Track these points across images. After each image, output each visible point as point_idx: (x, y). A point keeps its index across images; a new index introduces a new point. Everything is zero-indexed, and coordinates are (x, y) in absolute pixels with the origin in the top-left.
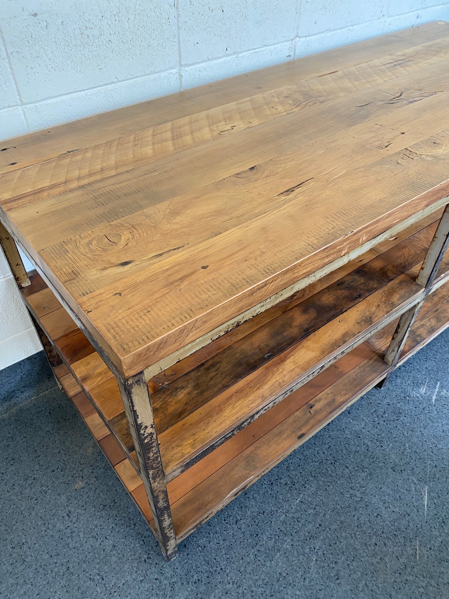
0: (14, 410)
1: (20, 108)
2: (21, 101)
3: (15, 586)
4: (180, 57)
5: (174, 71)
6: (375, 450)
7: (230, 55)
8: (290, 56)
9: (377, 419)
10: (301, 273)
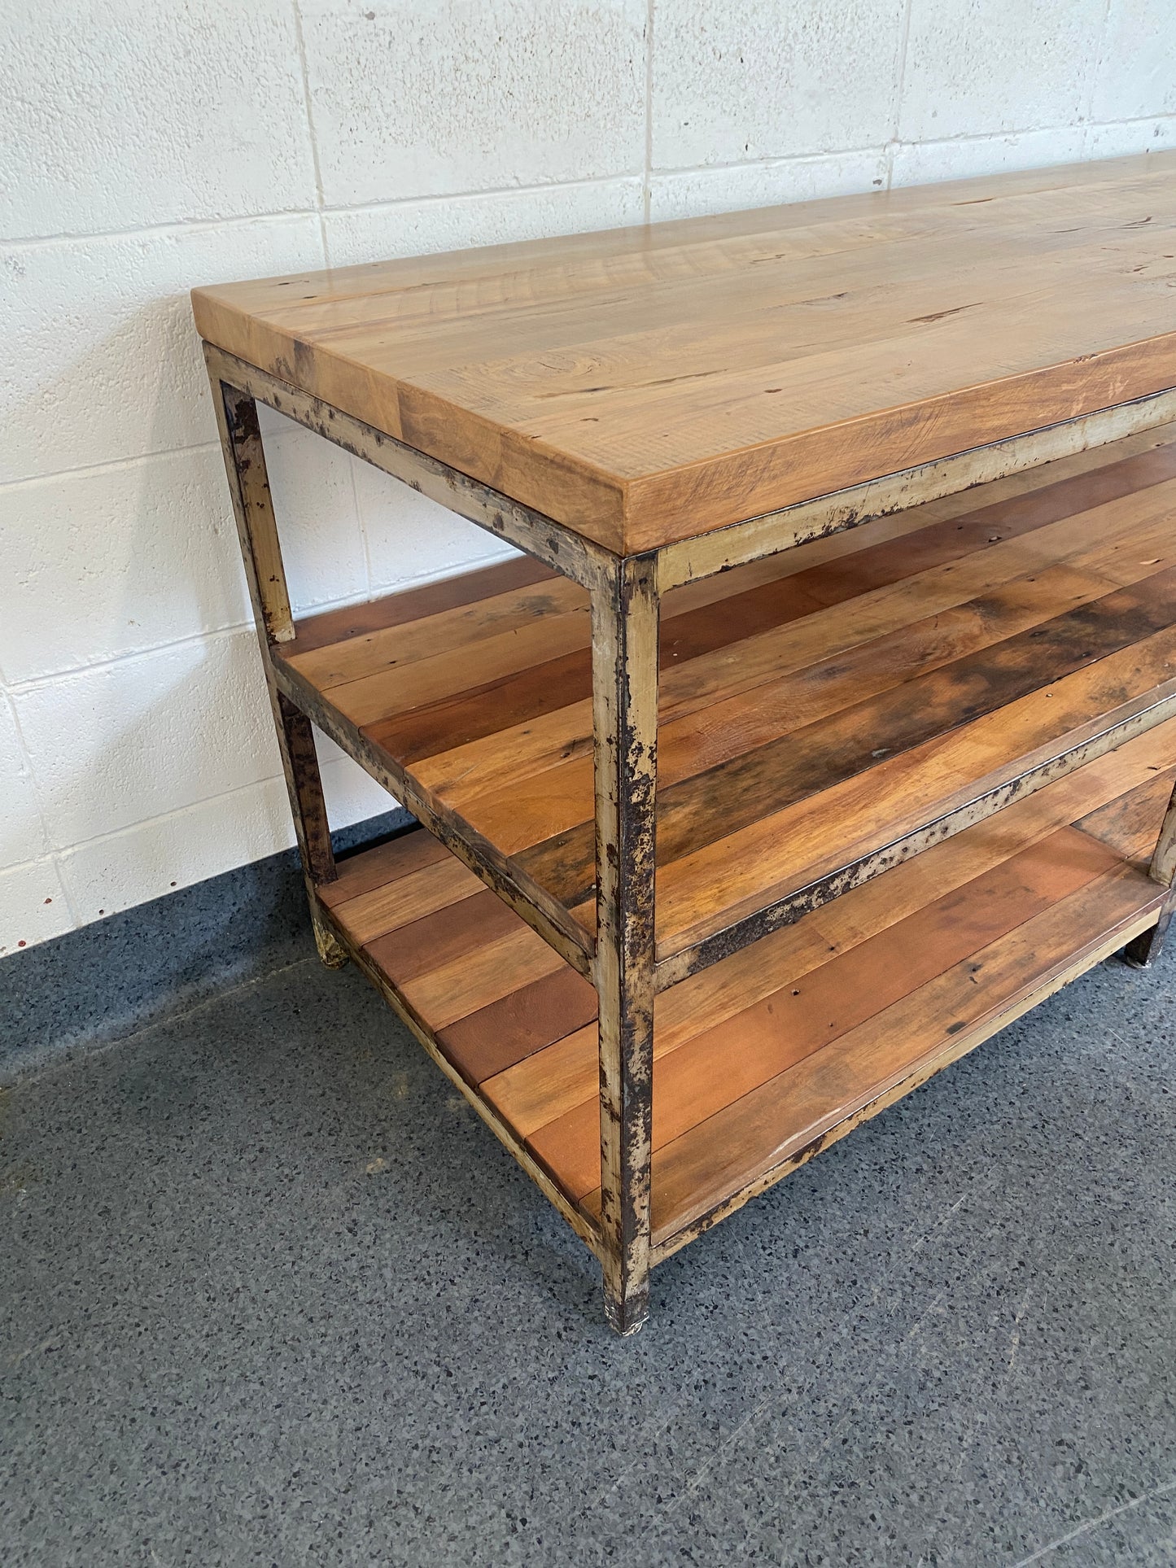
0: (206, 1005)
1: (317, 217)
2: (321, 200)
3: (217, 1386)
4: (649, 150)
5: (636, 180)
6: (1148, 1098)
7: (753, 161)
8: (879, 182)
9: (1143, 1032)
10: (989, 425)
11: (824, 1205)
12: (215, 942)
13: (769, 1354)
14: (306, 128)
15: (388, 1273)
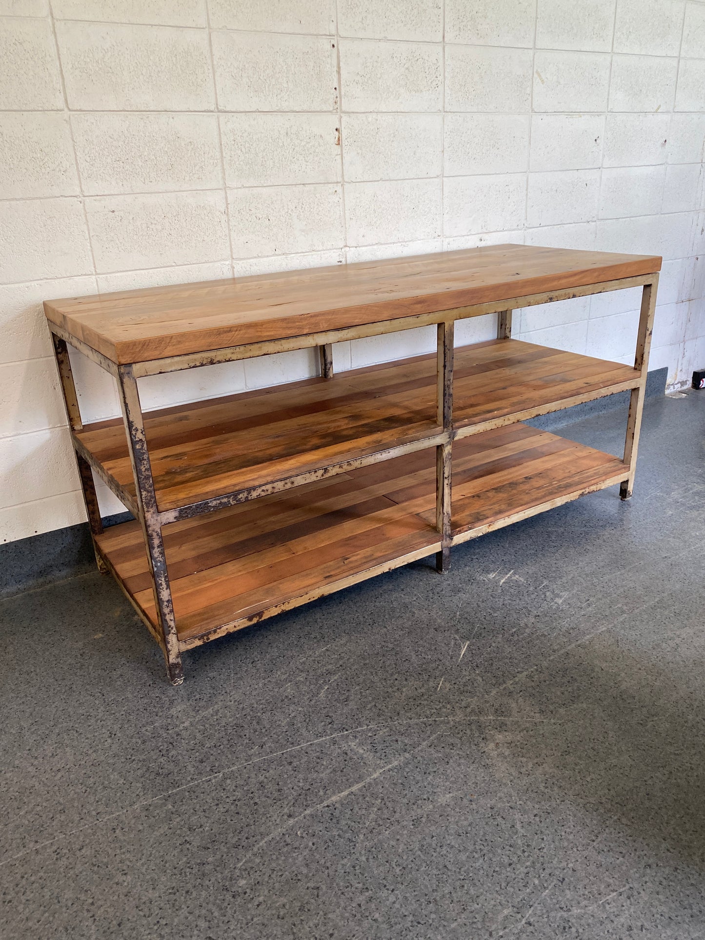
0: (48, 587)
1: (94, 277)
2: (96, 271)
4: (231, 252)
5: (227, 263)
7: (280, 255)
8: (341, 262)
10: (265, 334)
11: (271, 648)
12: (54, 560)
13: (228, 691)
14: (89, 248)
15: (91, 667)
